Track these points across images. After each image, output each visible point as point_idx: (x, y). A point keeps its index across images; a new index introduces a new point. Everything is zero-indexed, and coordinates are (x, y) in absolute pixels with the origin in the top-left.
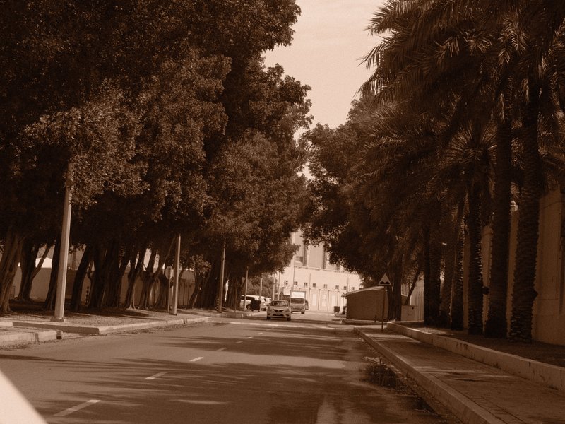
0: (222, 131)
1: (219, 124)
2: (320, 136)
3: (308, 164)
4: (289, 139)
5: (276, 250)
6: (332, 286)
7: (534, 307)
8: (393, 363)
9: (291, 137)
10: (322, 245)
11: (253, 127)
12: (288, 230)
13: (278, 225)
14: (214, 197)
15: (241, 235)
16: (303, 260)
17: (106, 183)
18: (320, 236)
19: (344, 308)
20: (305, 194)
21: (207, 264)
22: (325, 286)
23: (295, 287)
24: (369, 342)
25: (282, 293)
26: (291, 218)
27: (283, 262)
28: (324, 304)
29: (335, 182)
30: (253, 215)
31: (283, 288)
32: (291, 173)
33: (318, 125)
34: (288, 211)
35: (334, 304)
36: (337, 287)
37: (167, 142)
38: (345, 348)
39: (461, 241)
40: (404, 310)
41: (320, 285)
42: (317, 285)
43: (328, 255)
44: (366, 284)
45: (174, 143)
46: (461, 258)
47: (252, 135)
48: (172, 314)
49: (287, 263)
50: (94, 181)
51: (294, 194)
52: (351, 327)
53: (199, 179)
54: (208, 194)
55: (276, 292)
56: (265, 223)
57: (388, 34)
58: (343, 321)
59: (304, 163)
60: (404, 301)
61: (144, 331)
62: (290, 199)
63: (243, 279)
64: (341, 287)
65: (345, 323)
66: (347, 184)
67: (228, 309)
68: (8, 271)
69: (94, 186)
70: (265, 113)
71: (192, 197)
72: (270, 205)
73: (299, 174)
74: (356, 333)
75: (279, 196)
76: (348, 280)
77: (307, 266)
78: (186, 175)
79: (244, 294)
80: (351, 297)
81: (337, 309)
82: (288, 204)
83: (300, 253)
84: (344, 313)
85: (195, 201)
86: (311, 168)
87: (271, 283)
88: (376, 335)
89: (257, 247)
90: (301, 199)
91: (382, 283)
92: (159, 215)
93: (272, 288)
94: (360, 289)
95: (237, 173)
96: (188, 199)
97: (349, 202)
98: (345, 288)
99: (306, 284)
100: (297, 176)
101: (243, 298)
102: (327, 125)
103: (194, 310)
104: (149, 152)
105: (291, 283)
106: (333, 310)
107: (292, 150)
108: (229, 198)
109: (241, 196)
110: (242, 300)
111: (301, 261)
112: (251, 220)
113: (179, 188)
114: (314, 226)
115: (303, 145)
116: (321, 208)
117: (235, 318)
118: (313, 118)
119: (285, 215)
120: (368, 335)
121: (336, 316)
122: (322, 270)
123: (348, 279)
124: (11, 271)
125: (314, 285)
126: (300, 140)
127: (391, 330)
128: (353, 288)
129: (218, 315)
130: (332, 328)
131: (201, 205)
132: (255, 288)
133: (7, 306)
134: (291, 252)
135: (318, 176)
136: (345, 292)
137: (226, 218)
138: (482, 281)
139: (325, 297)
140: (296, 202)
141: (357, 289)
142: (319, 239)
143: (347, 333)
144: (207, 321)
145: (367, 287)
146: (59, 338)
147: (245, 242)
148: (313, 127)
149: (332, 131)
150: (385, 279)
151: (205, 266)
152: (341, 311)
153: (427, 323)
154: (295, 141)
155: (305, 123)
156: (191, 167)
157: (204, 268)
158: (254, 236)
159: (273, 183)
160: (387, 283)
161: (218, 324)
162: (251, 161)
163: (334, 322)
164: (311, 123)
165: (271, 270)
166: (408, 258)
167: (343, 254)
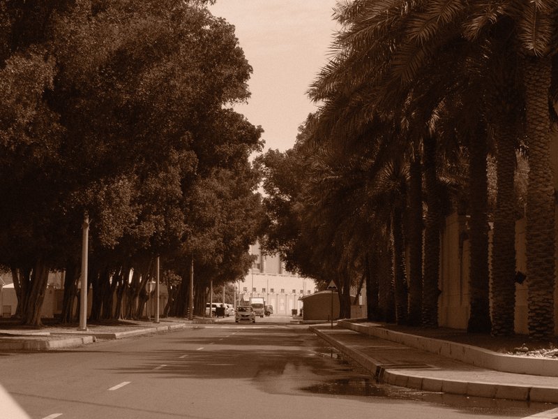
0: (194, 171)
1: (192, 166)
2: (272, 159)
3: (262, 183)
4: (245, 162)
5: (238, 261)
6: (288, 290)
7: (439, 302)
8: (335, 347)
9: (246, 160)
10: (278, 255)
11: (218, 166)
12: (248, 242)
13: (239, 239)
14: (190, 225)
15: (206, 251)
16: (260, 267)
17: (125, 229)
18: (276, 247)
19: (301, 311)
20: (261, 210)
21: (177, 277)
22: (283, 290)
23: (254, 293)
24: (320, 335)
25: (242, 300)
26: (250, 232)
27: (243, 271)
28: (282, 308)
29: (288, 200)
30: (217, 233)
31: (243, 295)
32: (247, 193)
33: (270, 150)
34: (247, 226)
35: (291, 308)
36: (294, 291)
37: (153, 186)
38: (302, 340)
39: (391, 251)
40: (353, 309)
41: (277, 290)
42: (275, 290)
43: (284, 264)
44: (320, 287)
45: (159, 186)
46: (391, 265)
47: (217, 172)
48: (155, 322)
49: (246, 272)
50: (116, 228)
51: (251, 210)
52: (307, 327)
53: (177, 211)
54: (185, 223)
55: (237, 298)
56: (227, 237)
57: (322, 103)
58: (300, 322)
59: (258, 182)
60: (352, 302)
61: (144, 335)
62: (248, 215)
63: (207, 289)
64: (298, 291)
65: (301, 323)
66: (298, 202)
67: (197, 317)
68: (39, 295)
69: (117, 232)
70: (227, 154)
71: (173, 226)
72: (231, 222)
73: (255, 192)
74: (311, 330)
75: (238, 214)
76: (304, 285)
77: (265, 272)
78: (167, 208)
79: (210, 302)
80: (307, 301)
81: (294, 312)
82: (246, 220)
83: (257, 262)
84: (301, 315)
85: (175, 229)
86: (265, 187)
87: (232, 290)
88: (326, 330)
89: (221, 260)
90: (258, 214)
91: (330, 287)
92: (148, 243)
93: (233, 295)
94: (316, 292)
95: (206, 202)
96: (169, 229)
97: (300, 219)
98: (302, 291)
99: (264, 290)
100: (253, 194)
101: (209, 306)
102: (277, 150)
103: (169, 319)
104: (139, 194)
105: (250, 289)
106: (291, 312)
107: (248, 172)
108: (201, 225)
109: (211, 223)
110: (208, 308)
111: (259, 268)
112: (215, 237)
113: (163, 220)
114: (270, 239)
115: (257, 167)
116: (275, 222)
117: (205, 323)
118: (264, 142)
119: (244, 230)
120: (320, 331)
121: (294, 318)
122: (278, 276)
123: (304, 283)
124: (41, 294)
125: (272, 290)
126: (254, 162)
127: (340, 326)
128: (309, 291)
129: (191, 322)
130: (291, 327)
131: (180, 232)
132: (218, 296)
133: (39, 321)
134: (250, 262)
135: (272, 194)
136: (302, 295)
137: (196, 239)
138: (406, 283)
139: (282, 301)
140: (253, 218)
141: (312, 292)
142: (276, 250)
143: (304, 331)
144: (185, 327)
145: (321, 290)
146: (94, 341)
147: (210, 256)
148: (265, 151)
149: (282, 155)
150: (332, 284)
151: (176, 280)
152: (299, 313)
153: (369, 319)
154: (249, 164)
155: (257, 147)
156: (170, 202)
157: (176, 282)
158: (218, 251)
159: (232, 203)
160: (334, 287)
161: (195, 329)
162: (216, 192)
163: (292, 323)
164: (263, 147)
165: (233, 279)
166: (352, 265)
167: (297, 262)
